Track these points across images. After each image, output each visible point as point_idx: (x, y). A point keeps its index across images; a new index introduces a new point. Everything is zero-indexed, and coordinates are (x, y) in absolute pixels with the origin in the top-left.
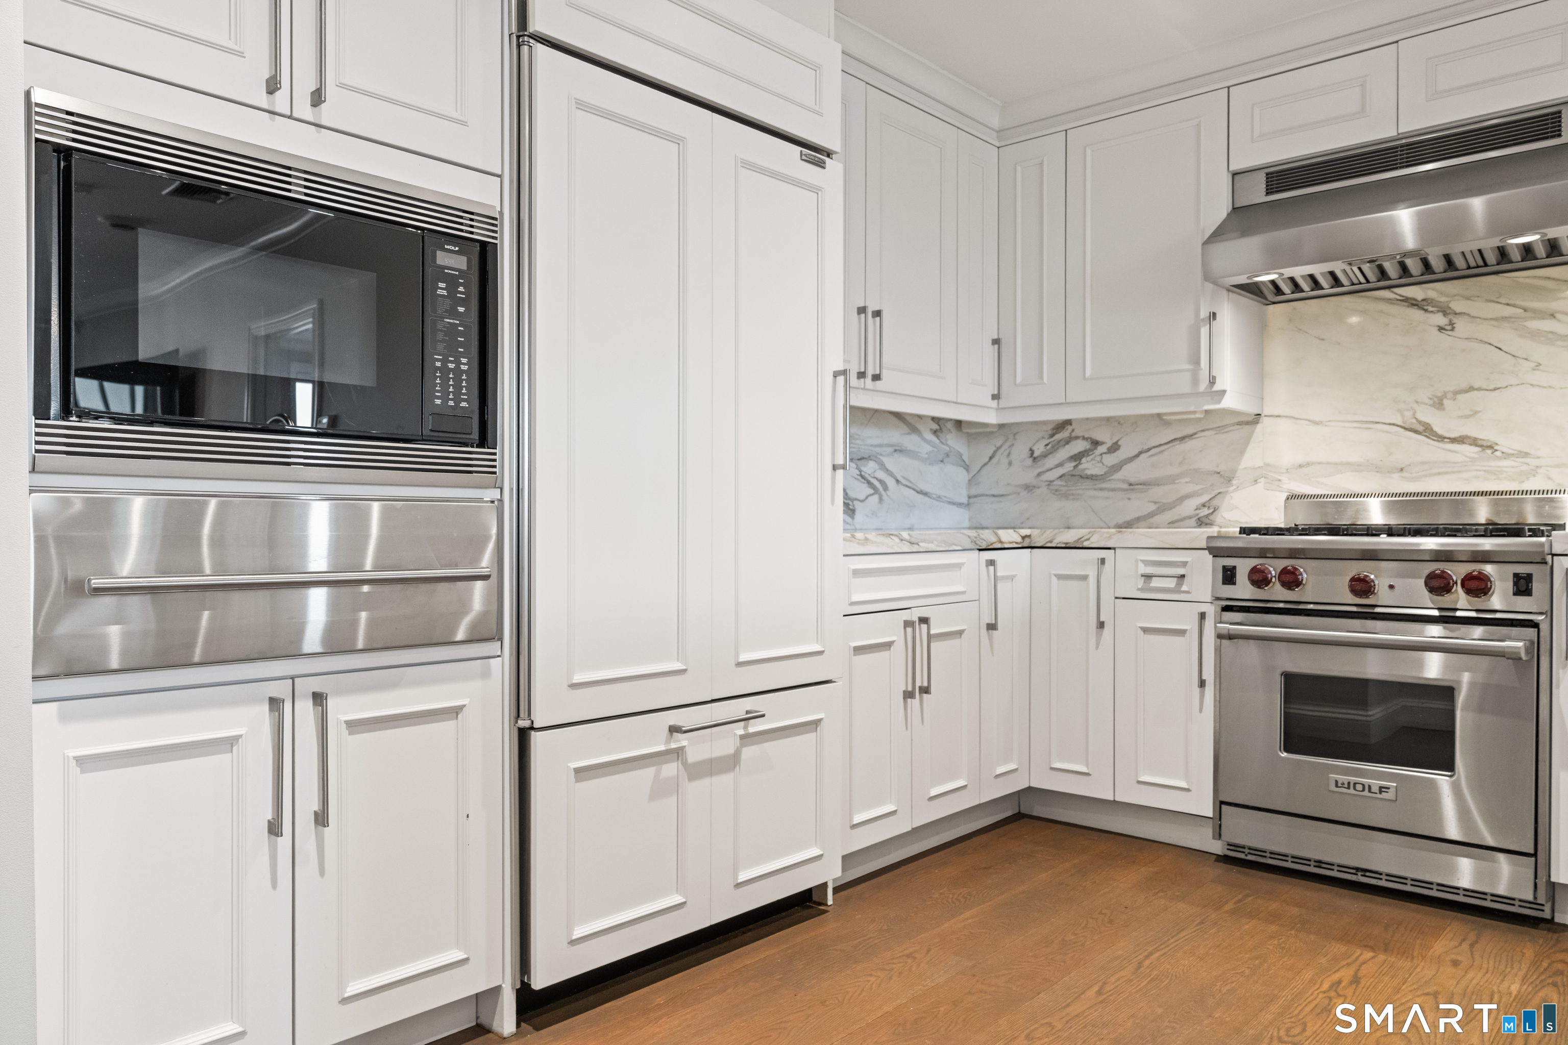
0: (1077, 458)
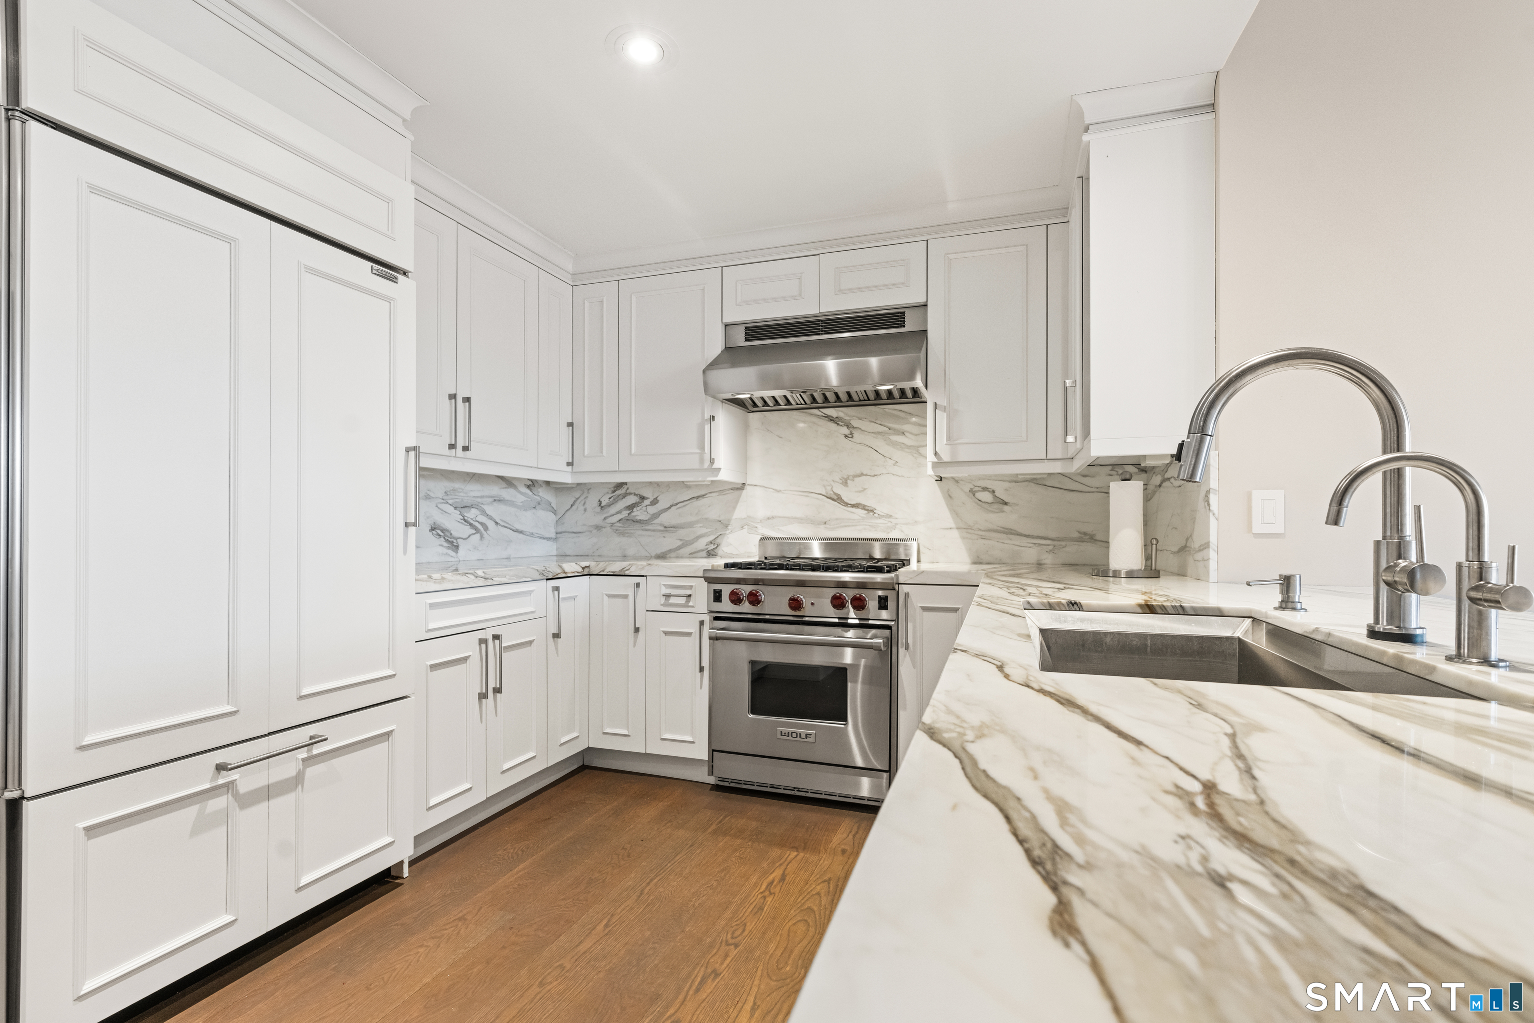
0: (631, 508)
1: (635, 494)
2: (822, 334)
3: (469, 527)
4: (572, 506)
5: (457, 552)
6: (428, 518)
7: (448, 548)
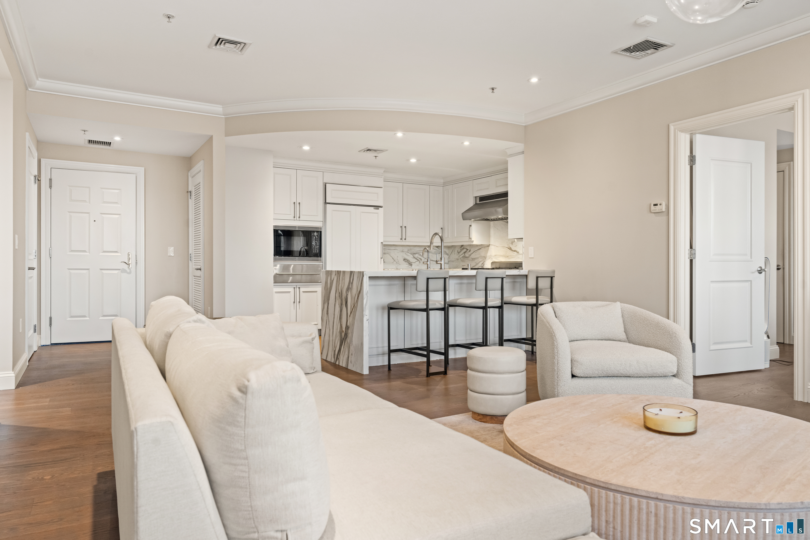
0: (465, 253)
1: (466, 249)
2: (495, 199)
3: (415, 259)
4: (452, 252)
5: (412, 266)
6: (403, 257)
7: (409, 265)
